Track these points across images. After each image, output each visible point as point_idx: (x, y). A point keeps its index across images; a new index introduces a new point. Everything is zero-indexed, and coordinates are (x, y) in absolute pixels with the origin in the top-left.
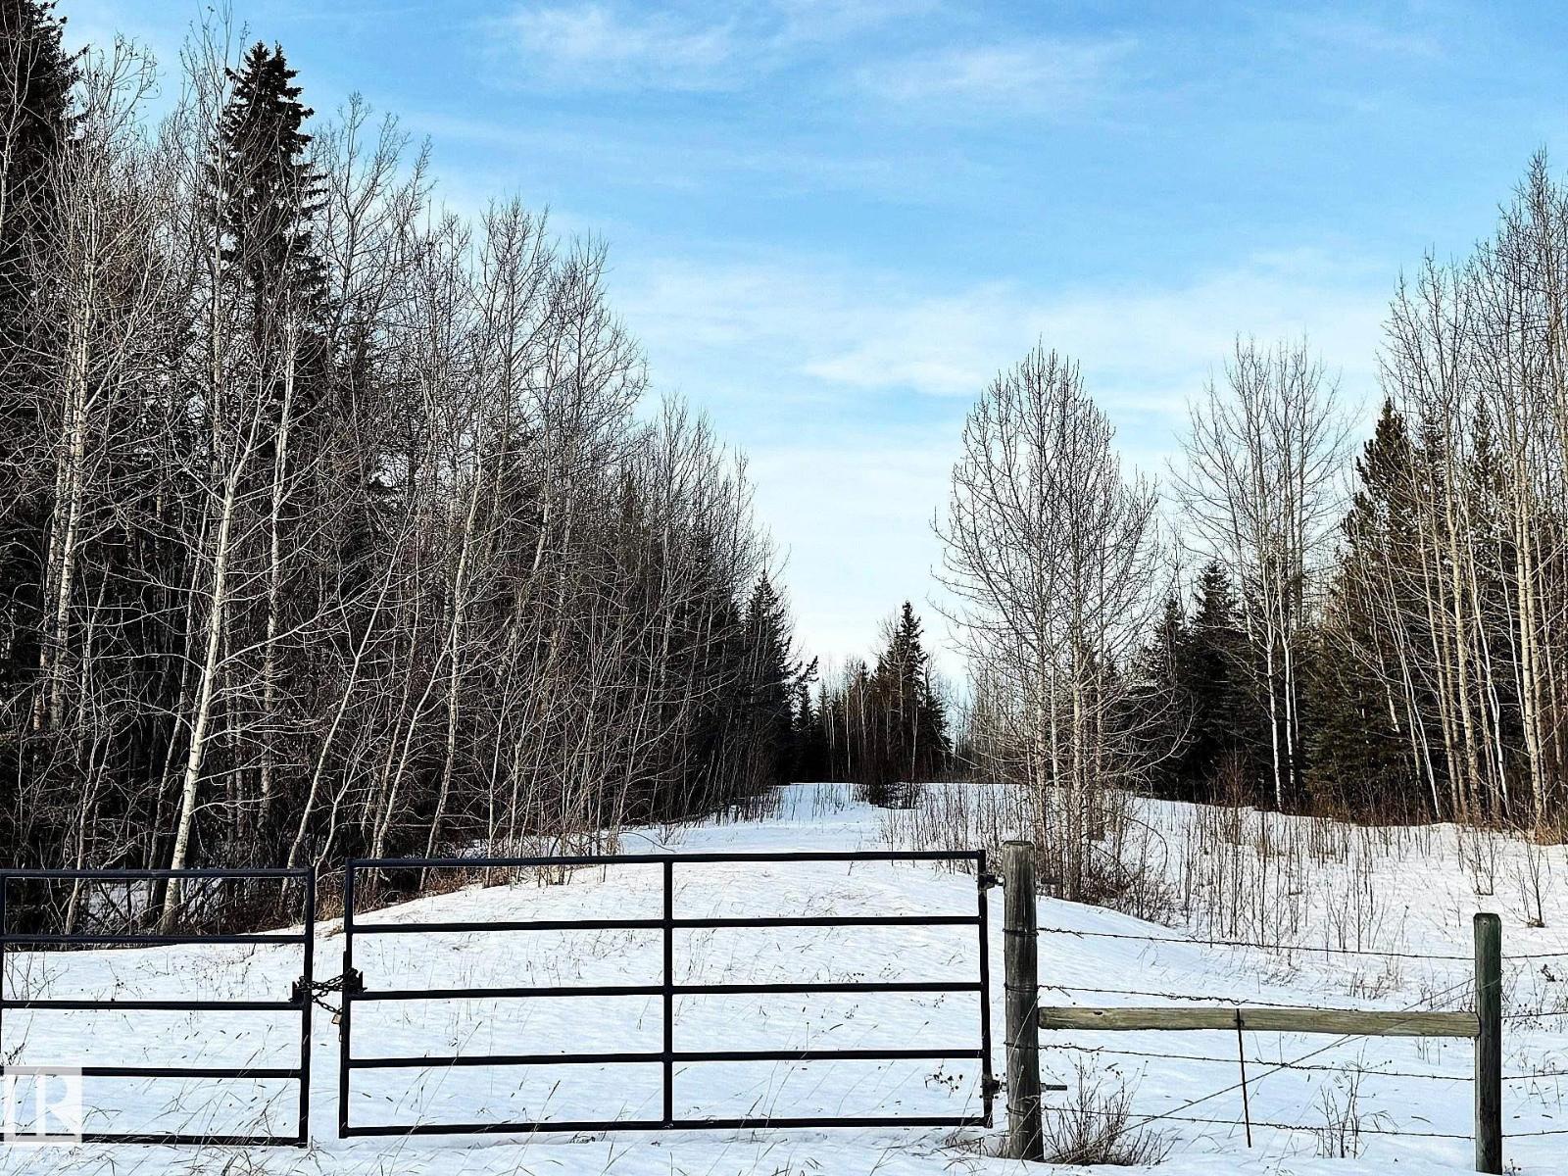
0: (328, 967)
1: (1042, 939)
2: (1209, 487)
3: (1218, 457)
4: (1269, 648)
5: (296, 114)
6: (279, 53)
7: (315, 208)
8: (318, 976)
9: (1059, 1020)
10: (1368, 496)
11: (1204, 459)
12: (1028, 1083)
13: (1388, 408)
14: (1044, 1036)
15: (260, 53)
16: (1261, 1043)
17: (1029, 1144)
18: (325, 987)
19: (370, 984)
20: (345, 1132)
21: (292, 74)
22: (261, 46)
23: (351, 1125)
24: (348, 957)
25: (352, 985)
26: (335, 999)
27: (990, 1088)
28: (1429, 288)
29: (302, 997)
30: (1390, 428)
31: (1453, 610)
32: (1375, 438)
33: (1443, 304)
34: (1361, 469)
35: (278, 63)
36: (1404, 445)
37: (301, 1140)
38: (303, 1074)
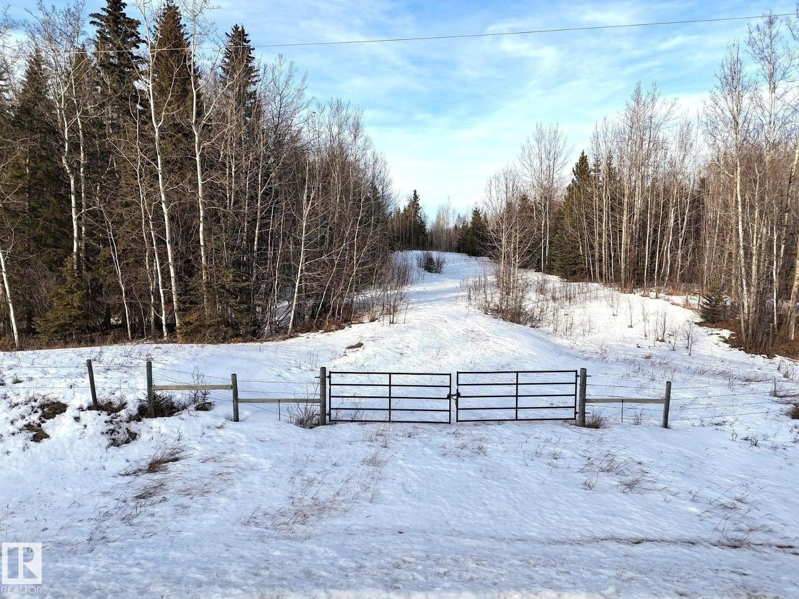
0: (454, 392)
1: (587, 386)
2: (526, 171)
3: (528, 161)
4: (543, 225)
5: (250, 49)
6: (243, 28)
7: (257, 81)
8: (452, 393)
9: (590, 401)
10: (575, 179)
11: (524, 162)
12: (583, 413)
13: (583, 153)
14: (586, 404)
15: (237, 28)
16: (626, 405)
17: (583, 424)
18: (453, 395)
19: (461, 395)
20: (457, 421)
21: (247, 35)
22: (237, 25)
23: (459, 419)
24: (457, 390)
25: (458, 395)
26: (455, 397)
27: (576, 413)
28: (604, 128)
29: (449, 397)
30: (583, 159)
31: (602, 222)
32: (578, 162)
33: (608, 133)
34: (574, 171)
35: (243, 31)
36: (587, 166)
37: (450, 423)
38: (450, 411)
